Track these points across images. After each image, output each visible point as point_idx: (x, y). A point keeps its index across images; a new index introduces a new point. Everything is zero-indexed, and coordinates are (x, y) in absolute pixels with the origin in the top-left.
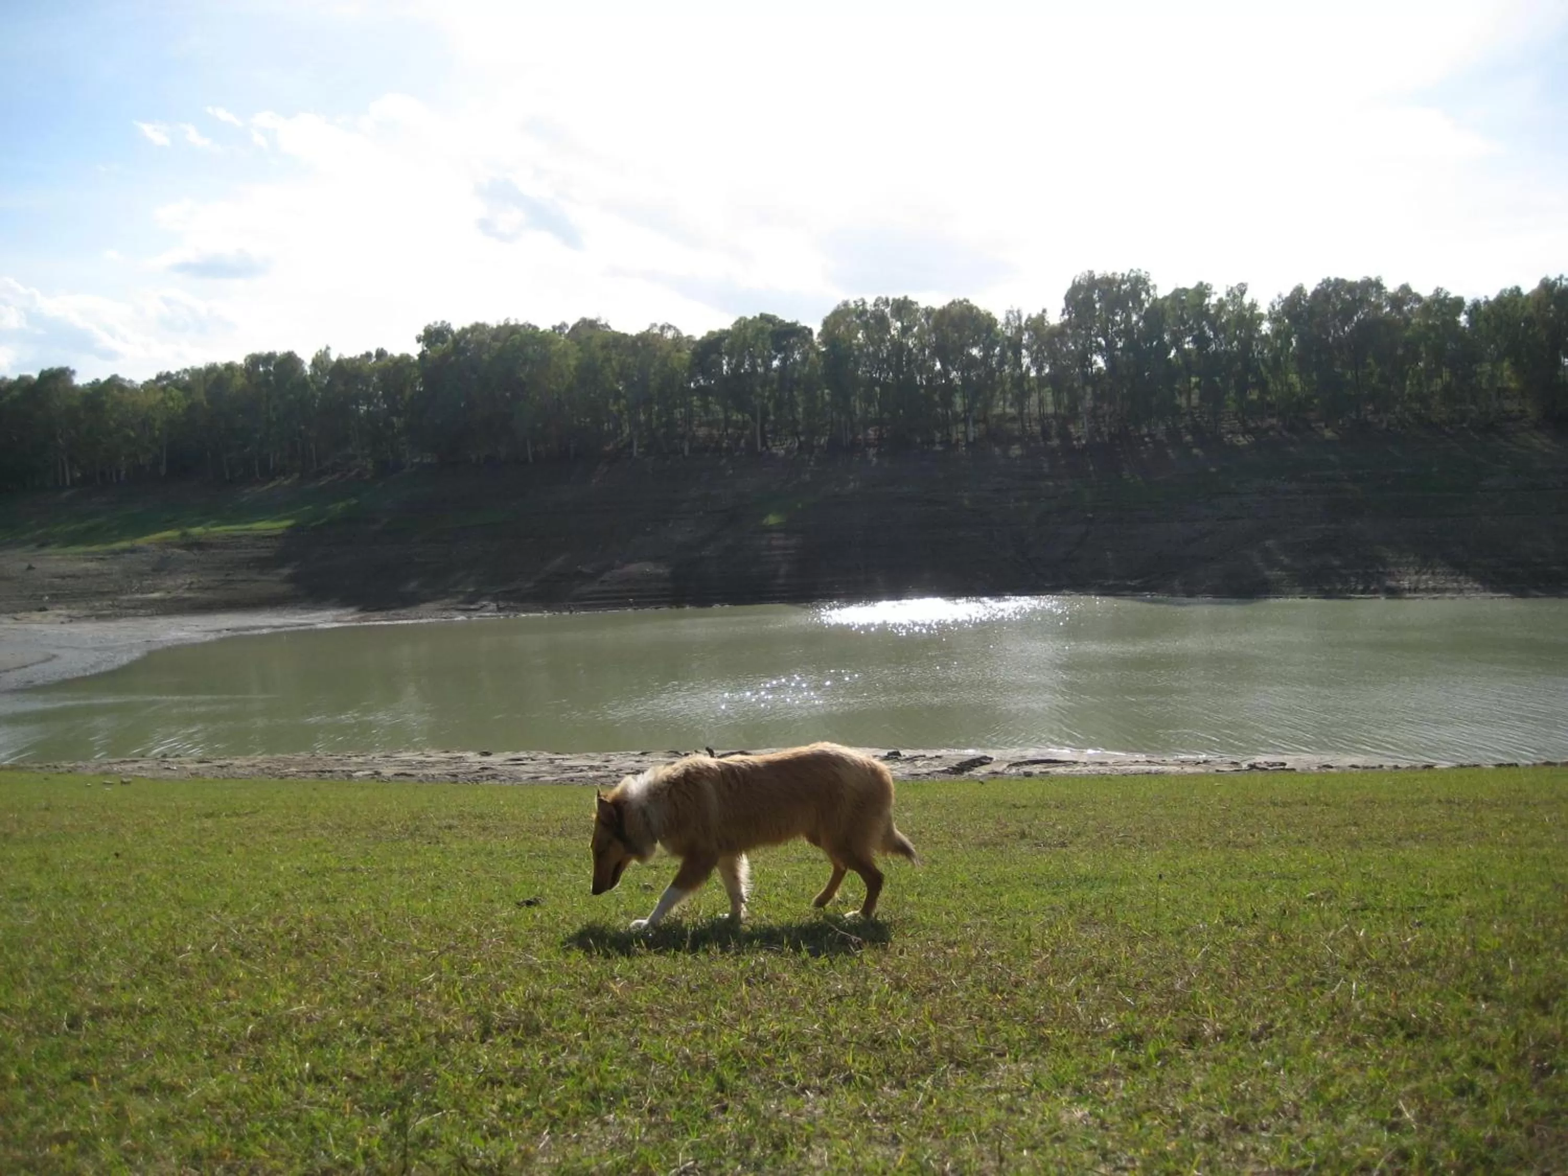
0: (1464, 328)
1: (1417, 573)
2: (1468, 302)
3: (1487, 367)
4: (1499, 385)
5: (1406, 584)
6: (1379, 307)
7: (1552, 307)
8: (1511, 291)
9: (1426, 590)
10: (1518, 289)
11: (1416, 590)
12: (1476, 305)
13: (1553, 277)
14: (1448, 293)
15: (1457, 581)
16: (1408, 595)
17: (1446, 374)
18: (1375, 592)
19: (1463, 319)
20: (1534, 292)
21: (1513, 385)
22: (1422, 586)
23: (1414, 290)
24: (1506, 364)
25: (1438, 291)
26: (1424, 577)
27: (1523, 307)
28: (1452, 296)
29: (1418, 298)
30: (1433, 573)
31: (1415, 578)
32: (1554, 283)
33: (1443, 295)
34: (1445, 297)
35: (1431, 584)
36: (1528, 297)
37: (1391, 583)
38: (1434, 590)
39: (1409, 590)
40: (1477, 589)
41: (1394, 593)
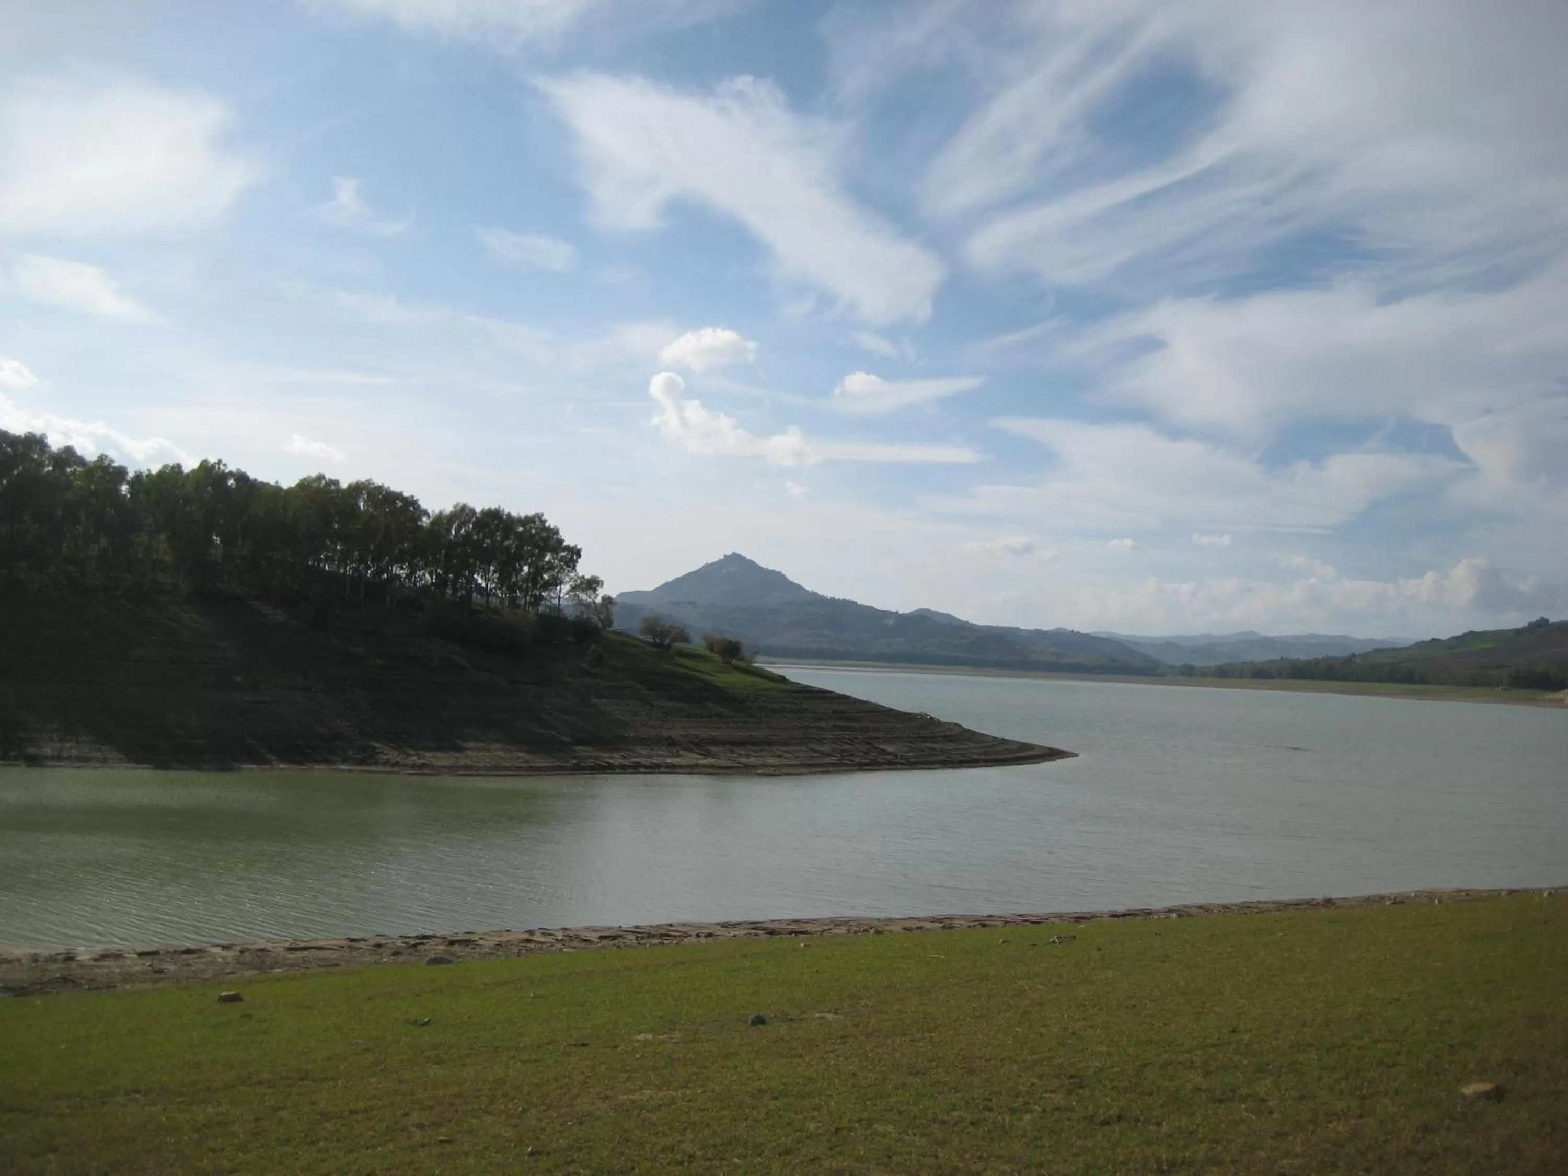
0: (126, 496)
1: (60, 741)
2: (131, 474)
3: (144, 538)
4: (155, 556)
5: (48, 751)
6: (41, 465)
7: (210, 488)
8: (173, 467)
9: (69, 759)
10: (179, 466)
11: (58, 758)
12: (138, 476)
13: (212, 460)
14: (112, 461)
15: (99, 750)
16: (50, 763)
17: (104, 542)
18: (16, 758)
19: (124, 488)
20: (193, 471)
21: (168, 558)
22: (65, 754)
23: (79, 452)
24: (163, 537)
25: (102, 458)
26: (68, 745)
27: (183, 485)
28: (116, 464)
29: (81, 461)
30: (78, 742)
31: (59, 745)
32: (213, 466)
33: (107, 462)
34: (109, 465)
35: (74, 752)
36: (187, 474)
37: (32, 751)
38: (79, 759)
39: (53, 758)
40: (120, 759)
41: (34, 761)
